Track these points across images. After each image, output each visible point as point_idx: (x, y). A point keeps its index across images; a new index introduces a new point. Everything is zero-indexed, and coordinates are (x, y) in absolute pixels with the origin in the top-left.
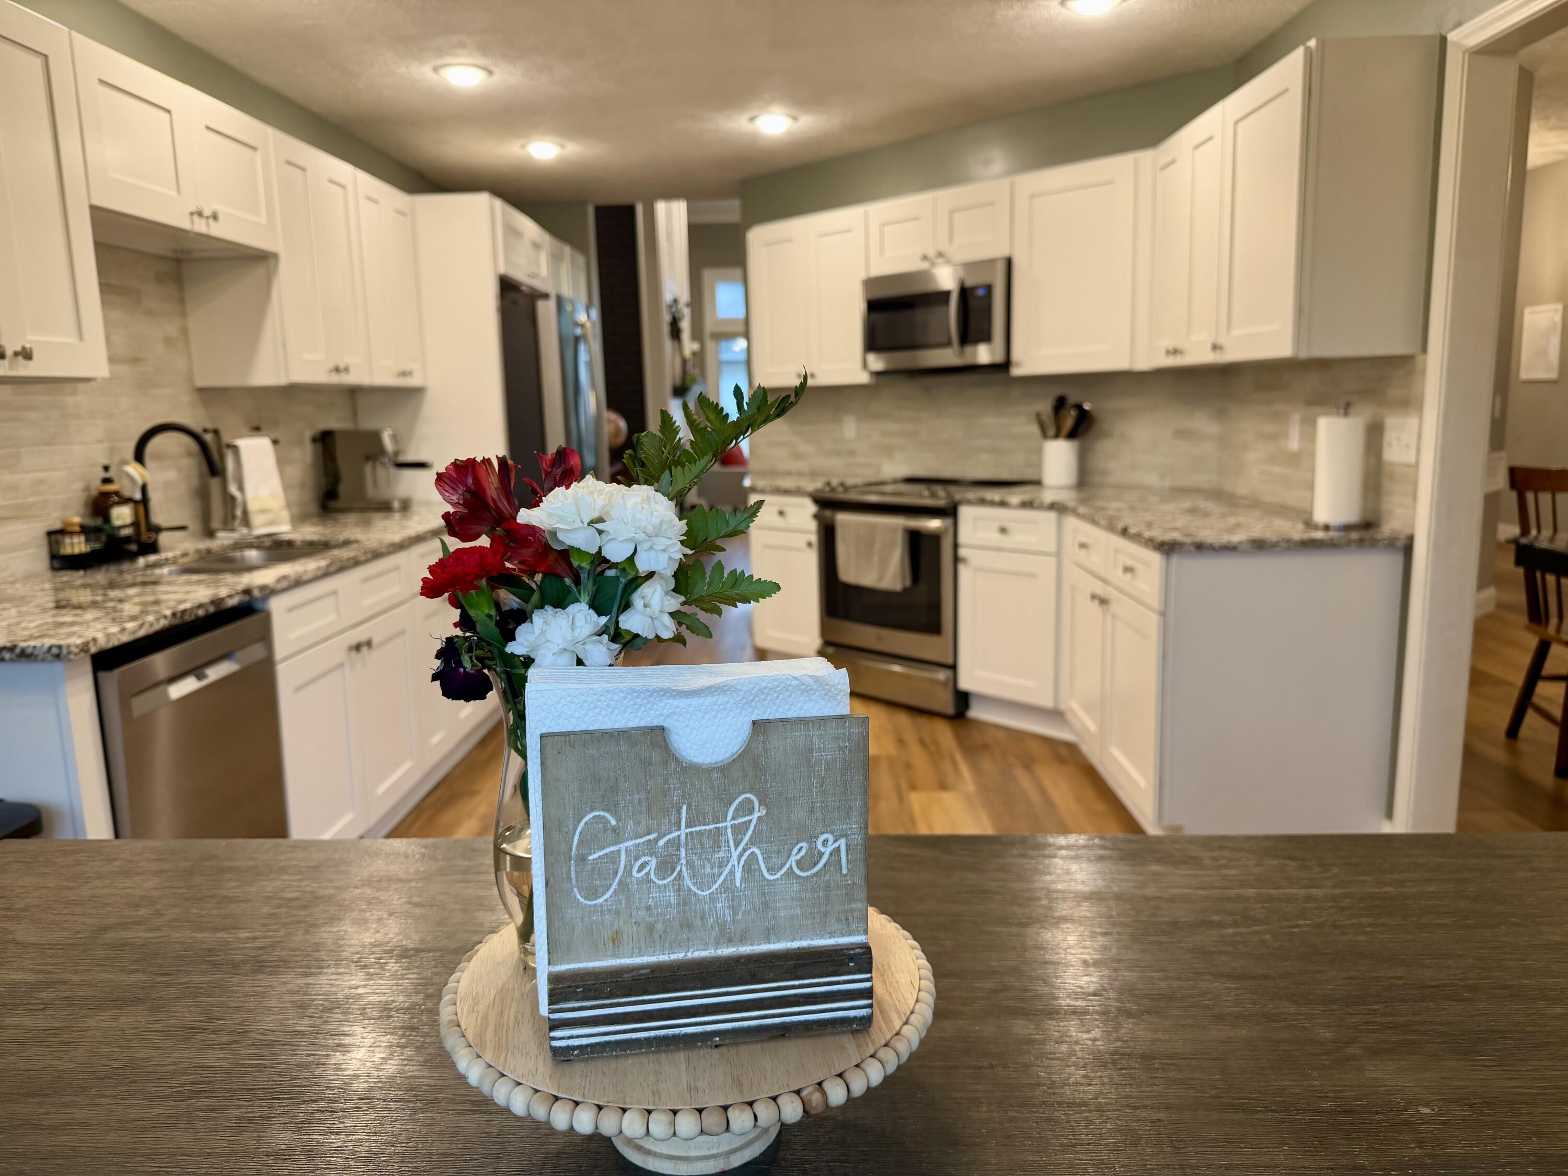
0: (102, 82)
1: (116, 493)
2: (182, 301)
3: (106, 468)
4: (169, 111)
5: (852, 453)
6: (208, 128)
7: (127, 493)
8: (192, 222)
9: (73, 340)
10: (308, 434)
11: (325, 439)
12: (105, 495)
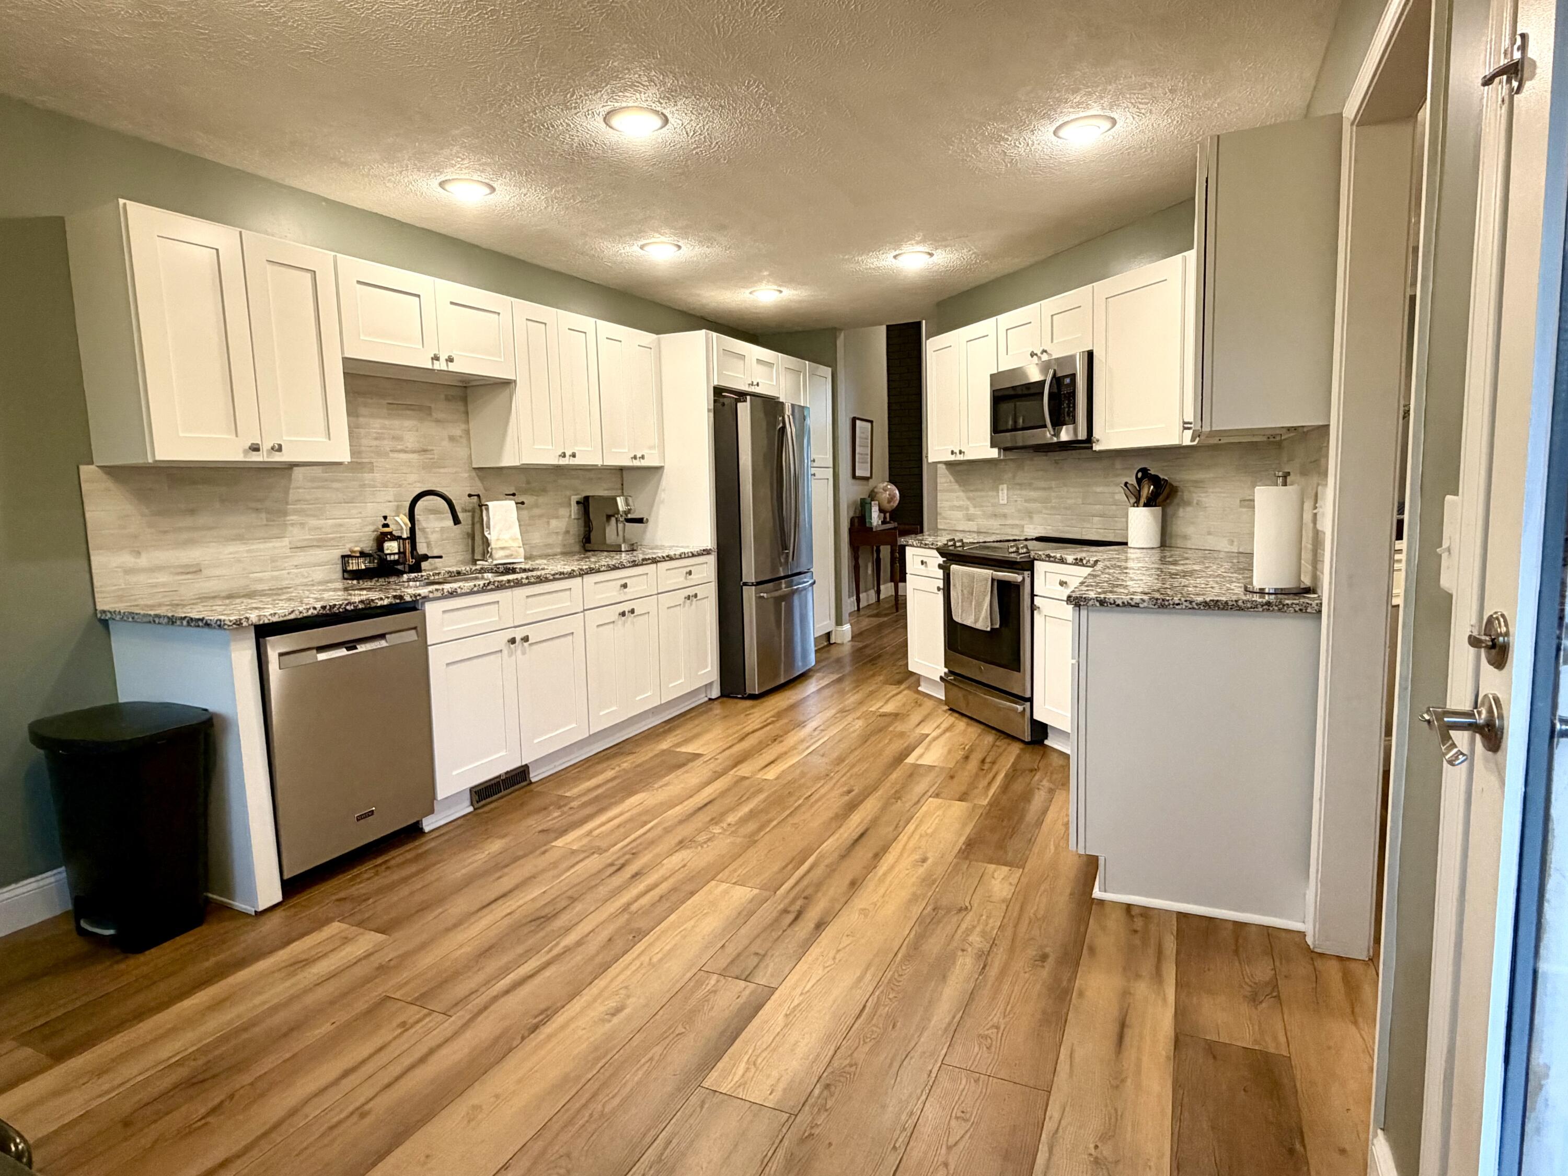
0: (359, 282)
1: (391, 533)
2: (467, 413)
3: (385, 518)
4: (418, 296)
5: (1005, 516)
6: (452, 303)
7: (396, 533)
8: (433, 363)
9: (325, 440)
10: (574, 499)
11: (585, 503)
12: (384, 535)
